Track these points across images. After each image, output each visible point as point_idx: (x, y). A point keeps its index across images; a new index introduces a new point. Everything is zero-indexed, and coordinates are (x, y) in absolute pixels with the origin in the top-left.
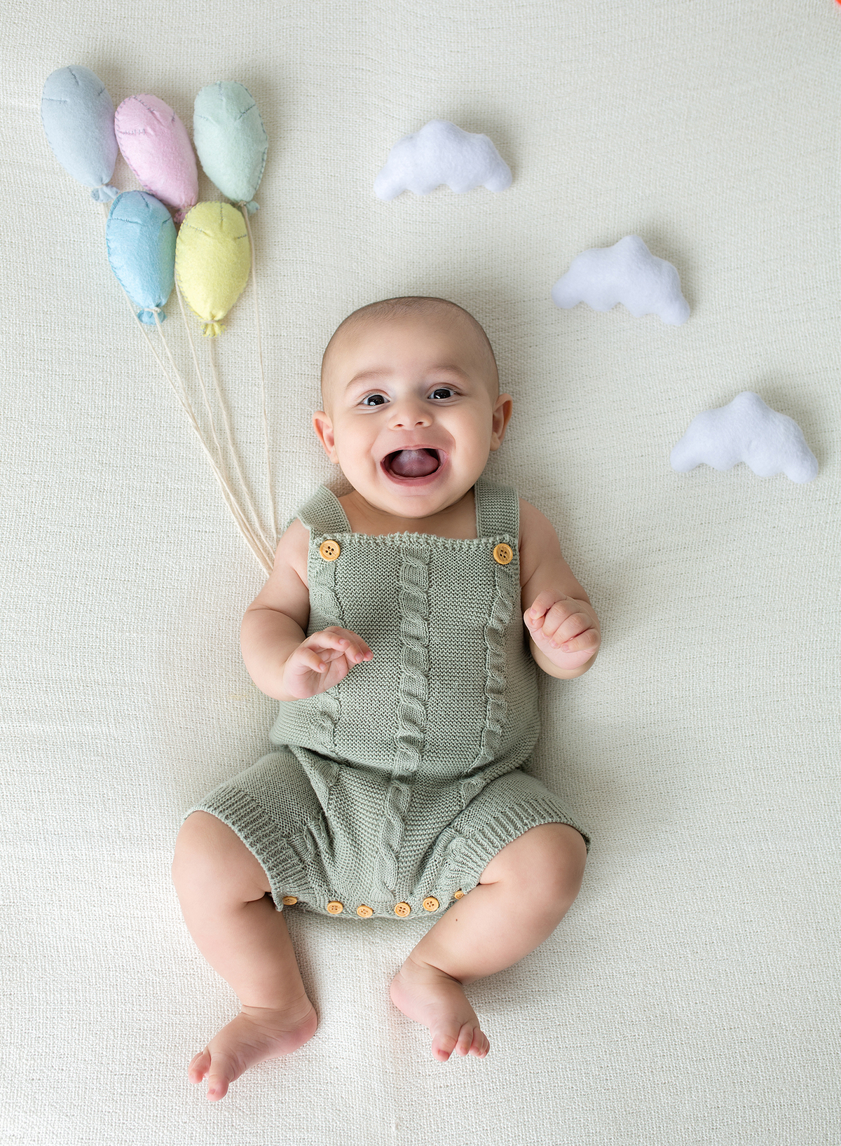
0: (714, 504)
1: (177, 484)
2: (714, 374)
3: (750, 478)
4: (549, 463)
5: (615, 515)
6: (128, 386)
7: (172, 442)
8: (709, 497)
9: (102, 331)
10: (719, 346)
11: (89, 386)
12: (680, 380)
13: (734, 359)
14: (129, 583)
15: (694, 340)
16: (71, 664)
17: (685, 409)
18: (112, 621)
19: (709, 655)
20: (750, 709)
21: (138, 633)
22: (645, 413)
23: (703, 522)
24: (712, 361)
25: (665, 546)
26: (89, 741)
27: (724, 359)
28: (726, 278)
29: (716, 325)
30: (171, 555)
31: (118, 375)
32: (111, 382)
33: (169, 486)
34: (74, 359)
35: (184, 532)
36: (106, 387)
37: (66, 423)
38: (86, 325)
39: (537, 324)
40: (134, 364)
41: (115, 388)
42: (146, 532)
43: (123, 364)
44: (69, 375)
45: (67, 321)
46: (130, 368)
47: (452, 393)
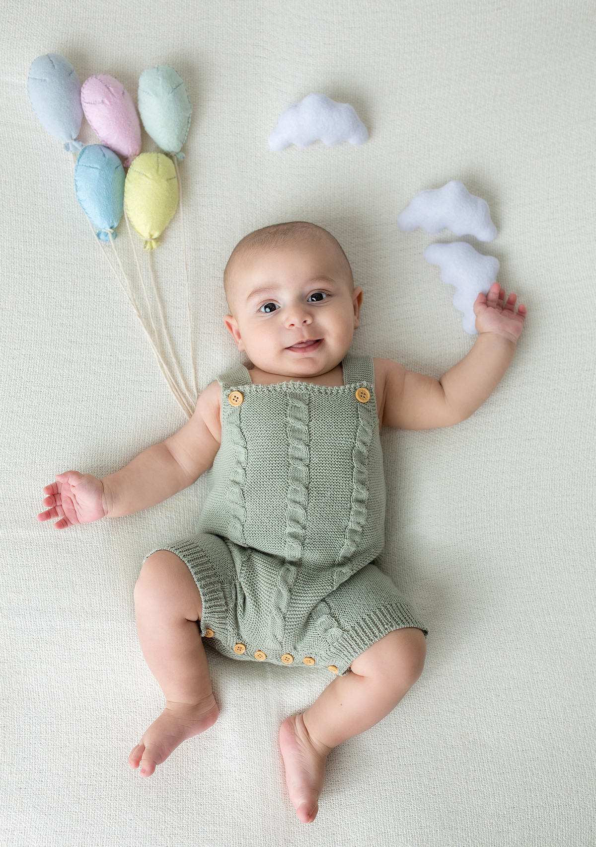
1: (125, 356)
6: (90, 285)
7: (121, 326)
9: (71, 246)
11: (62, 285)
14: (91, 429)
19: (509, 480)
20: (537, 520)
28: (521, 211)
30: (121, 408)
31: (82, 277)
32: (77, 282)
33: (120, 358)
34: (51, 266)
35: (130, 391)
36: (74, 286)
37: (45, 312)
38: (59, 241)
39: (385, 242)
40: (95, 269)
41: (81, 287)
42: (103, 391)
43: (86, 269)
44: (47, 277)
45: (46, 238)
46: (91, 272)
47: (324, 296)
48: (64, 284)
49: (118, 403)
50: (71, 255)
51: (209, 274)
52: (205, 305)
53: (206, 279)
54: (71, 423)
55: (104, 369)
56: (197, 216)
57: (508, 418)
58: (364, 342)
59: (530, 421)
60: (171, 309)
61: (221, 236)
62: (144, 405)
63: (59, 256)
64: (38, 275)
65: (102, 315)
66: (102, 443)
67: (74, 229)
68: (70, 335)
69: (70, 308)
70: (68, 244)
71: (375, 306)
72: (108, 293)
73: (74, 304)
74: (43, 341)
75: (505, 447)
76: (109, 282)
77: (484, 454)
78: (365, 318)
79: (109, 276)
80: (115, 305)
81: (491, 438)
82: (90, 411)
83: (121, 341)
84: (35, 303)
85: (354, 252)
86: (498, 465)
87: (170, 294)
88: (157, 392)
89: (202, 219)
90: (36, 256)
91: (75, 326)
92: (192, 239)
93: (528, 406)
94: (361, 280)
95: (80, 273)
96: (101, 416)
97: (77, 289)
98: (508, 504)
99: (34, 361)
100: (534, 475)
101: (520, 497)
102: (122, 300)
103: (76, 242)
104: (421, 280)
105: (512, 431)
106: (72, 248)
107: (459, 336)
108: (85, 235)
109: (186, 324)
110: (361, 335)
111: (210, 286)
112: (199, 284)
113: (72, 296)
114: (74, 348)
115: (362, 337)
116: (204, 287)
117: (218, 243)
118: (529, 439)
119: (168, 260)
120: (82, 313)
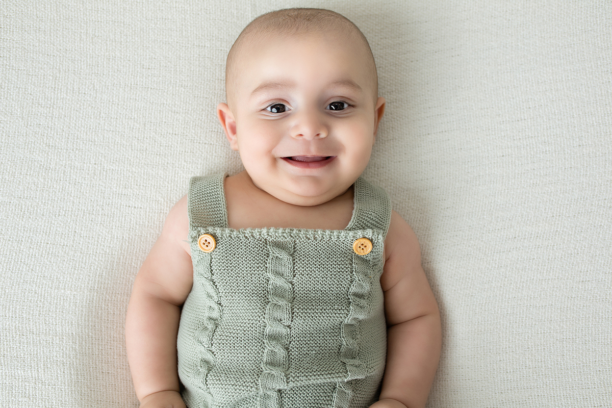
0: (565, 200)
1: (112, 166)
2: (570, 87)
3: (597, 178)
4: (423, 161)
5: (478, 206)
6: (74, 82)
7: (109, 130)
8: (560, 194)
9: (54, 34)
10: (574, 63)
11: (41, 80)
12: (540, 92)
13: (588, 75)
14: (67, 248)
15: (553, 58)
16: (11, 315)
17: (543, 117)
18: (50, 279)
19: (558, 331)
20: (597, 382)
21: (71, 290)
22: (508, 119)
23: (555, 215)
24: (568, 76)
25: (520, 234)
26: (19, 384)
27: (579, 75)
28: (583, 6)
29: (572, 46)
30: (105, 225)
31: (66, 72)
32: (59, 77)
33: (106, 167)
34: (29, 57)
35: (116, 206)
36: (55, 82)
37: (19, 110)
38: (40, 28)
39: (418, 43)
40: (80, 63)
41: (63, 83)
42: (84, 204)
43: (70, 63)
44: (24, 70)
45: (24, 24)
46: (77, 66)
47: (346, 106)
48: (44, 78)
49: (102, 219)
50: (54, 45)
51: (214, 76)
52: (208, 111)
53: (211, 82)
54: (44, 240)
55: (86, 179)
56: (203, 8)
57: (557, 254)
58: (388, 160)
59: (585, 259)
60: (168, 114)
61: (230, 34)
62: (132, 222)
63: (39, 45)
64: (13, 66)
65: (87, 116)
66: (79, 265)
67: (57, 14)
68: (47, 138)
69: (49, 106)
70: (50, 32)
71: (404, 117)
72: (95, 91)
73: (54, 102)
74: (16, 144)
75: (553, 290)
76: (96, 78)
77: (526, 298)
78: (391, 132)
79: (96, 72)
80: (102, 105)
81: (535, 278)
82: (67, 228)
83: (108, 147)
84: (8, 99)
85: (381, 55)
86: (544, 311)
87: (168, 96)
88: (148, 208)
89: (208, 12)
90: (12, 45)
91: (54, 128)
92: (196, 34)
93: (583, 240)
94: (389, 87)
95: (63, 67)
96: (81, 234)
97: (59, 85)
98: (559, 360)
99: (4, 167)
100: (590, 326)
101: (574, 352)
102: (111, 100)
103: (59, 31)
104: (459, 87)
105: (562, 271)
106: (55, 37)
107: (502, 153)
108: (70, 23)
109: (185, 132)
110: (385, 151)
111: (215, 89)
112: (203, 86)
113: (52, 93)
114: (51, 153)
115: (387, 153)
116: (209, 90)
117: (226, 41)
118: (583, 281)
119: (167, 56)
120: (63, 113)
